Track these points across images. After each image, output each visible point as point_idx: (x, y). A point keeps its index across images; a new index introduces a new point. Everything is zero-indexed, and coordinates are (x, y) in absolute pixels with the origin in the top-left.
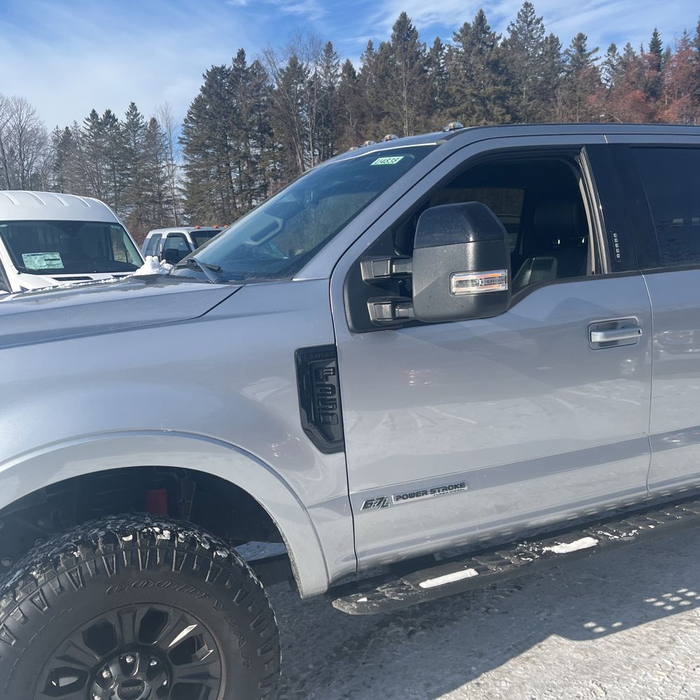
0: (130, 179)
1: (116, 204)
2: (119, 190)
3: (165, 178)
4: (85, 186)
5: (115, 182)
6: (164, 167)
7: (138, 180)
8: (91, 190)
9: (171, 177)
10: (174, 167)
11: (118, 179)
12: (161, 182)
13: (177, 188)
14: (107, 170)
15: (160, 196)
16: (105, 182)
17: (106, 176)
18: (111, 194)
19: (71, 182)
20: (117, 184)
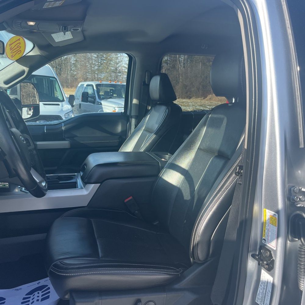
0: (105, 61)
1: (98, 72)
2: (100, 66)
3: (119, 62)
4: (86, 64)
5: (98, 62)
6: (119, 57)
7: (108, 62)
8: (88, 65)
9: (121, 61)
10: (123, 57)
11: (99, 61)
12: (117, 64)
13: (124, 66)
14: (95, 57)
15: (116, 69)
16: (94, 62)
17: (94, 60)
18: (96, 68)
19: (81, 62)
20: (99, 64)
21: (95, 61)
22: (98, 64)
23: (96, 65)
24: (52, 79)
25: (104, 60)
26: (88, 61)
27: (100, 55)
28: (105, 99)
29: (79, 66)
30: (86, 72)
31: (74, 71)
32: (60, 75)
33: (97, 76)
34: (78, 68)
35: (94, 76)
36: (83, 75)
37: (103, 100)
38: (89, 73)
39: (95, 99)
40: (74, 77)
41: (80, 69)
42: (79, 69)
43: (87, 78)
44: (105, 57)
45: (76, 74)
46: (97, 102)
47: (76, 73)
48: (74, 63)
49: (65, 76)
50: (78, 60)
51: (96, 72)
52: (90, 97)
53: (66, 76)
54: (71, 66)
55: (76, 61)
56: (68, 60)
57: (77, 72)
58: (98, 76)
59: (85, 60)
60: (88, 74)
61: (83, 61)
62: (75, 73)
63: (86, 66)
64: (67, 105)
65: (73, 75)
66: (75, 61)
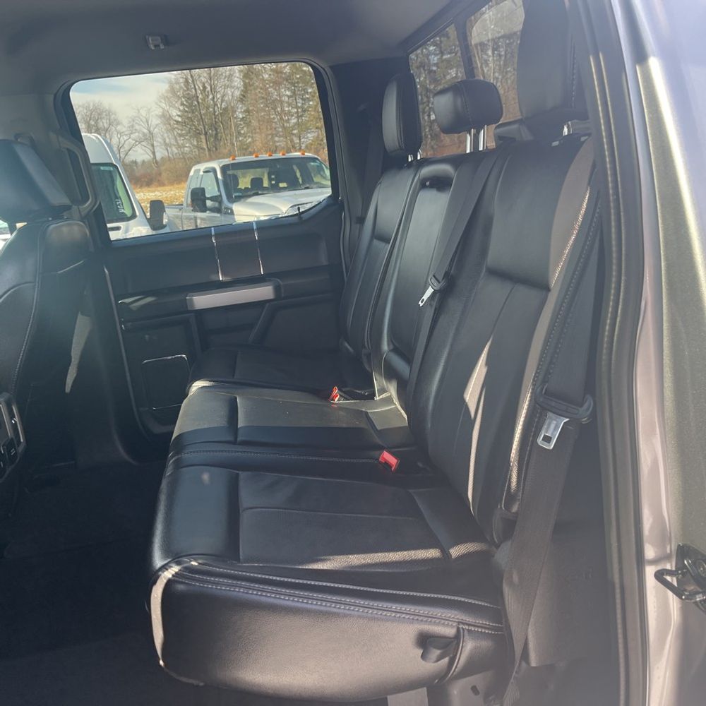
1: (299, 131)
2: (301, 116)
4: (270, 115)
8: (274, 118)
11: (299, 105)
16: (287, 109)
17: (287, 102)
18: (294, 121)
19: (257, 112)
20: (299, 110)
21: (289, 105)
22: (297, 112)
23: (292, 116)
24: (107, 168)
25: (309, 100)
26: (274, 109)
27: (299, 90)
28: (242, 200)
29: (254, 123)
30: (272, 135)
31: (245, 136)
32: (216, 149)
33: (298, 141)
34: (253, 128)
35: (292, 141)
36: (266, 143)
37: (237, 201)
38: (280, 136)
39: (221, 202)
40: (246, 149)
41: (258, 130)
42: (255, 129)
43: (276, 147)
44: (311, 93)
45: (250, 143)
46: (225, 208)
47: (250, 140)
48: (243, 118)
49: (227, 151)
50: (251, 108)
51: (295, 132)
52: (208, 199)
53: (230, 150)
54: (237, 126)
55: (247, 111)
56: (229, 114)
57: (252, 137)
58: (300, 140)
59: (267, 106)
60: (277, 139)
61: (263, 110)
62: (248, 141)
63: (270, 121)
64: (140, 228)
65: (245, 147)
66: (244, 111)
